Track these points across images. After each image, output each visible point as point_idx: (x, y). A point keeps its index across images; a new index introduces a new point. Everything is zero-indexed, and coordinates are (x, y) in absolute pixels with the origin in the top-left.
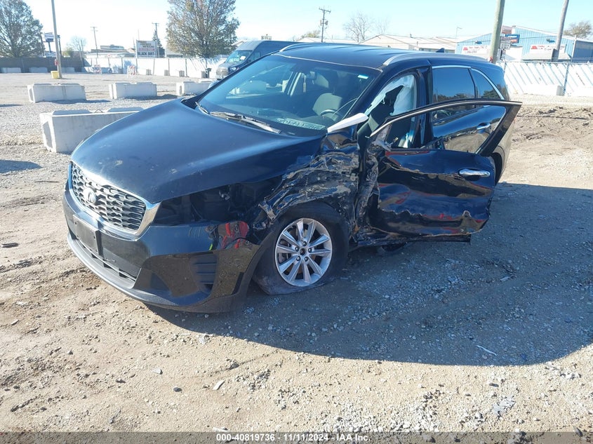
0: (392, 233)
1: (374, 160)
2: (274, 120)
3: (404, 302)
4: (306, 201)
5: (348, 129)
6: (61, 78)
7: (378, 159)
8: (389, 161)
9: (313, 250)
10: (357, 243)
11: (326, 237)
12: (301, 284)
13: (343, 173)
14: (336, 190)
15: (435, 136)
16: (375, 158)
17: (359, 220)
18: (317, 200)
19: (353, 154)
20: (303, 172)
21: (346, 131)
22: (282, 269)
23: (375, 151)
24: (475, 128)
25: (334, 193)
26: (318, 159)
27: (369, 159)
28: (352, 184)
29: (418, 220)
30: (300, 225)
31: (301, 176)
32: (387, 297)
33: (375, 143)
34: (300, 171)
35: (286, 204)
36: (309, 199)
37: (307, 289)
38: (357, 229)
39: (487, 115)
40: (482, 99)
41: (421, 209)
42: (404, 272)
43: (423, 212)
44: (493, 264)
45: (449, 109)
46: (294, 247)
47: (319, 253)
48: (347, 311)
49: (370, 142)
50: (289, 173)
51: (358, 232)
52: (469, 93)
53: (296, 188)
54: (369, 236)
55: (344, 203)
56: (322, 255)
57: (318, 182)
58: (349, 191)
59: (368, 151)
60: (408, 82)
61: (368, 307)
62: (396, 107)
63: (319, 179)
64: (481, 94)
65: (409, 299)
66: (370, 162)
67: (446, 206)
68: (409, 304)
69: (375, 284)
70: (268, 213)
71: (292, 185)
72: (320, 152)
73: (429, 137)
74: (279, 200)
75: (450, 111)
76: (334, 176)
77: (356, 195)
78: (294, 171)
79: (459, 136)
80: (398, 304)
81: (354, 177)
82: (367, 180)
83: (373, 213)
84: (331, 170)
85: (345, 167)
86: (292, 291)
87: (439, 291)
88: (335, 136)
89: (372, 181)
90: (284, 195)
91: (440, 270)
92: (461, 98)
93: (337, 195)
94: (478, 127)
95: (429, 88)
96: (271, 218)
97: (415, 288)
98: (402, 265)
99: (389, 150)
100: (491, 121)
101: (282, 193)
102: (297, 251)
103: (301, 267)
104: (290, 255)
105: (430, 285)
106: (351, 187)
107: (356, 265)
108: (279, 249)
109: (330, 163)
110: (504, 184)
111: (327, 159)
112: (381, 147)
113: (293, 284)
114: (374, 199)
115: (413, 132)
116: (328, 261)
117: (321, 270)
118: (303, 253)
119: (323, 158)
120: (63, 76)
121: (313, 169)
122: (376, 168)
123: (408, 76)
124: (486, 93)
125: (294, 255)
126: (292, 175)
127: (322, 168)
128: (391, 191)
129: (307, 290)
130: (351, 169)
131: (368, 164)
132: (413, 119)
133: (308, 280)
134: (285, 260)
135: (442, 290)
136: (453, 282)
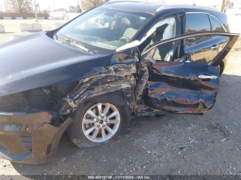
0: (156, 110)
1: (146, 68)
2: (90, 43)
3: (159, 157)
4: (100, 94)
5: (130, 49)
6: (37, 21)
7: (148, 68)
8: (155, 69)
9: (108, 120)
10: (136, 115)
11: (116, 113)
12: (99, 141)
13: (125, 76)
14: (121, 86)
15: (186, 53)
16: (146, 67)
17: (138, 102)
18: (108, 93)
19: (132, 65)
20: (95, 77)
21: (127, 51)
22: (87, 133)
23: (146, 63)
24: (210, 48)
25: (120, 88)
26: (107, 69)
27: (142, 68)
28: (132, 82)
29: (172, 103)
30: (100, 106)
31: (95, 80)
32: (149, 152)
33: (146, 58)
34: (94, 76)
35: (85, 97)
36: (102, 93)
37: (103, 143)
38: (136, 107)
39: (217, 40)
40: (215, 31)
41: (174, 97)
42: (163, 132)
43: (175, 99)
44: (216, 128)
45: (197, 37)
46: (95, 120)
47: (112, 122)
48: (122, 163)
49: (143, 58)
50: (85, 79)
51: (137, 108)
52: (208, 28)
53: (92, 87)
54: (144, 110)
55: (127, 94)
56: (114, 123)
57: (108, 82)
58: (130, 86)
59: (142, 63)
60: (171, 21)
61: (136, 160)
62: (164, 36)
63: (109, 80)
64: (214, 29)
65: (162, 155)
66: (143, 69)
67: (190, 96)
68: (162, 159)
69: (145, 141)
70: (70, 104)
71: (88, 85)
72: (109, 64)
73: (182, 54)
74: (78, 95)
75: (197, 38)
76: (120, 78)
77: (135, 89)
78: (89, 77)
79: (203, 51)
80: (155, 158)
81: (133, 79)
82: (142, 79)
83: (146, 99)
84: (117, 75)
85: (127, 73)
86: (94, 145)
87: (182, 149)
88: (121, 54)
89: (145, 80)
90: (82, 92)
91: (184, 132)
92: (204, 31)
93: (122, 89)
94: (211, 47)
95: (184, 26)
96: (73, 107)
97: (168, 145)
98: (163, 127)
99: (154, 63)
100: (219, 43)
101: (81, 91)
102: (98, 121)
103: (100, 130)
104: (93, 124)
105: (177, 144)
106: (131, 84)
107: (136, 126)
108: (85, 121)
109: (116, 70)
110: (225, 75)
111: (114, 68)
112: (150, 61)
113: (95, 142)
114: (146, 91)
115: (173, 50)
116: (117, 127)
117: (113, 132)
118: (102, 122)
119: (111, 68)
120: (38, 20)
121: (103, 75)
122: (147, 73)
123: (171, 18)
124: (217, 28)
125: (95, 124)
126: (87, 79)
127: (111, 74)
128: (156, 86)
129: (103, 145)
130: (131, 74)
131: (142, 71)
132: (174, 43)
133: (105, 138)
134: (90, 127)
135: (184, 148)
136: (191, 142)
